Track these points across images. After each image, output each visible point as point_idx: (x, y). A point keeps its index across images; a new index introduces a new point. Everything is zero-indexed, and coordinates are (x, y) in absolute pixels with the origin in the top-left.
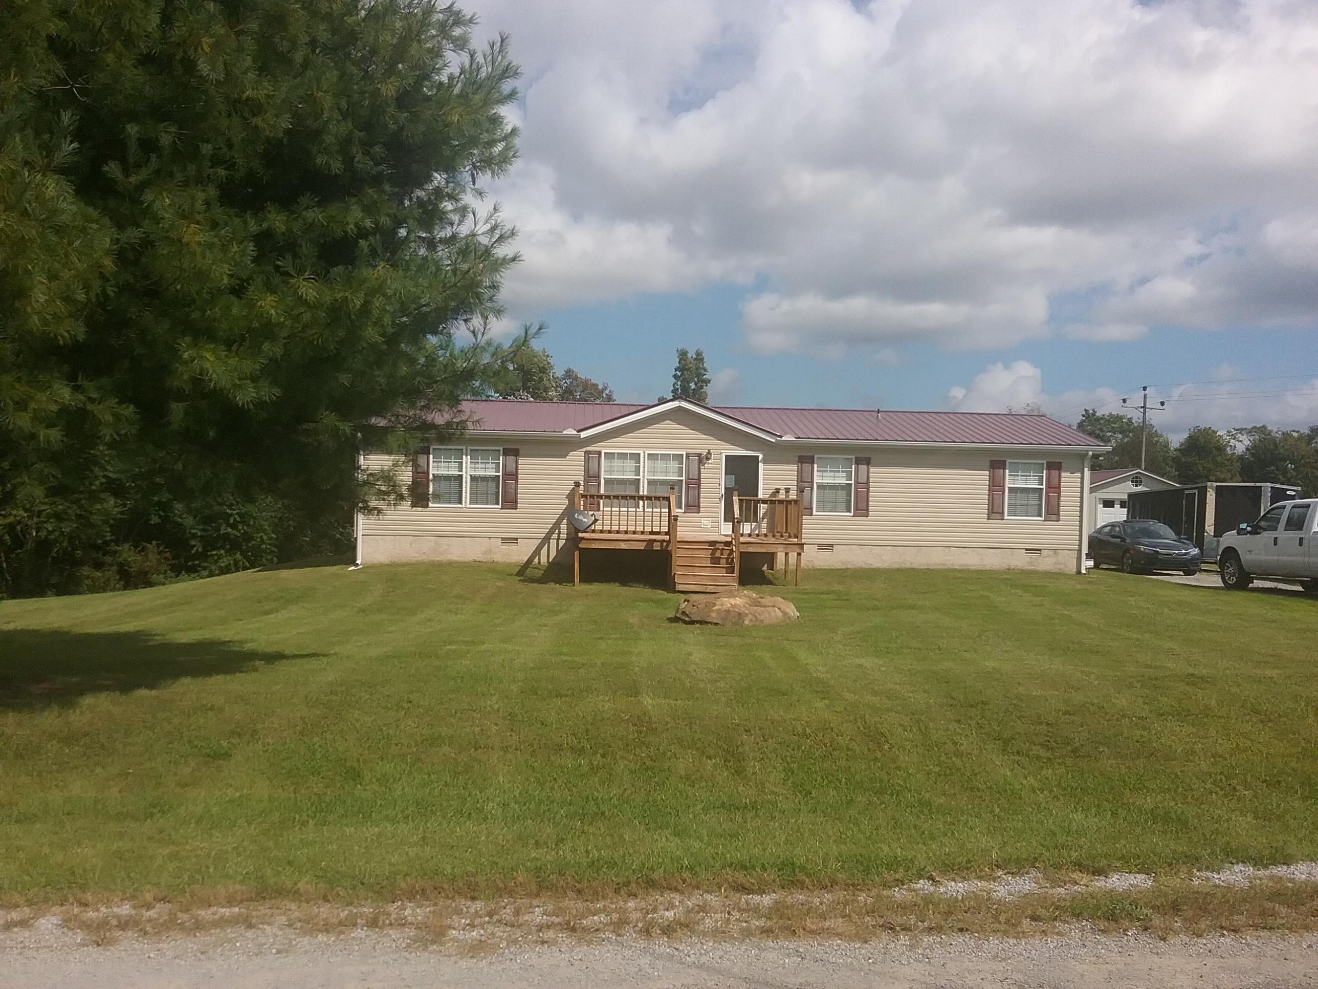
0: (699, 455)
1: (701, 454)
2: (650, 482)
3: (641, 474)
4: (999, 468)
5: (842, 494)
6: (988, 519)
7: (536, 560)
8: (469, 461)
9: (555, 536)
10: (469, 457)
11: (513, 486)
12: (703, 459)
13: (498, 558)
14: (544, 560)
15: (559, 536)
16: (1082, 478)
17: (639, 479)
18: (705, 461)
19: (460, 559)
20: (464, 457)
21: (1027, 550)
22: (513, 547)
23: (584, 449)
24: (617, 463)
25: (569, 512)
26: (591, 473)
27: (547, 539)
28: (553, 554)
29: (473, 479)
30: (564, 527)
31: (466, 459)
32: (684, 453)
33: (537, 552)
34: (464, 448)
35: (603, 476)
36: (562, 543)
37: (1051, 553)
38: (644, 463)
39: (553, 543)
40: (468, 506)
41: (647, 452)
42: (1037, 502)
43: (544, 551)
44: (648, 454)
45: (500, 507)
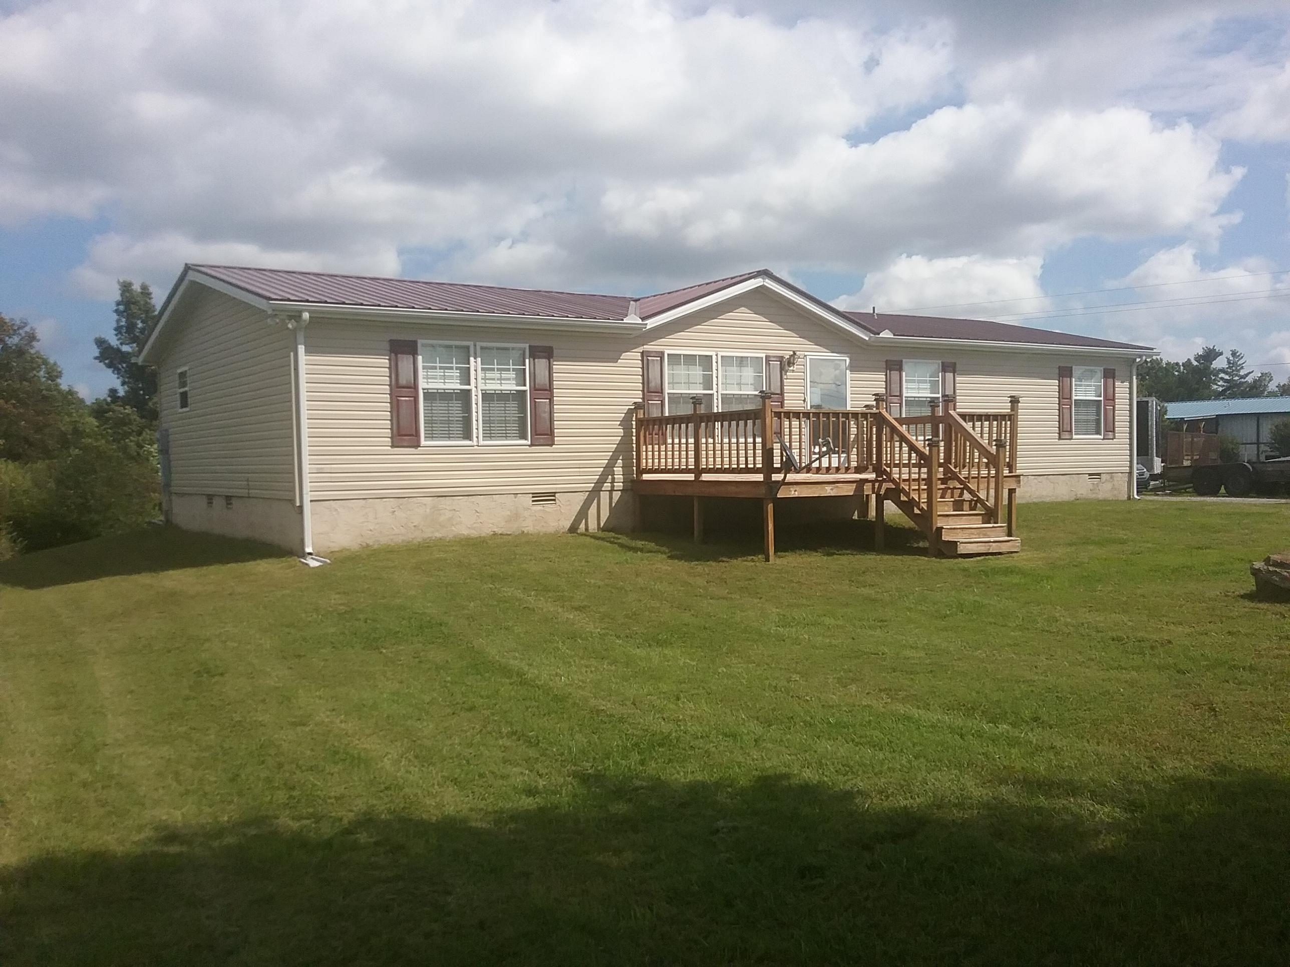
0: (781, 359)
1: (782, 357)
2: (726, 399)
3: (715, 386)
4: (1067, 377)
6: (1060, 439)
7: (582, 526)
8: (479, 367)
9: (607, 486)
10: (479, 360)
11: (547, 409)
12: (786, 363)
13: (529, 526)
14: (593, 526)
15: (613, 486)
16: (1131, 388)
17: (712, 395)
18: (787, 367)
19: (474, 533)
20: (472, 359)
21: (1090, 474)
22: (549, 507)
23: (641, 349)
24: (681, 371)
25: (624, 449)
26: (652, 385)
27: (595, 492)
28: (605, 514)
29: (487, 397)
30: (618, 470)
31: (475, 364)
32: (764, 356)
33: (583, 514)
34: (471, 344)
35: (667, 390)
36: (616, 496)
37: (1108, 477)
38: (718, 371)
39: (605, 496)
40: (482, 443)
41: (720, 354)
42: (1094, 417)
43: (593, 510)
44: (722, 357)
45: (529, 443)
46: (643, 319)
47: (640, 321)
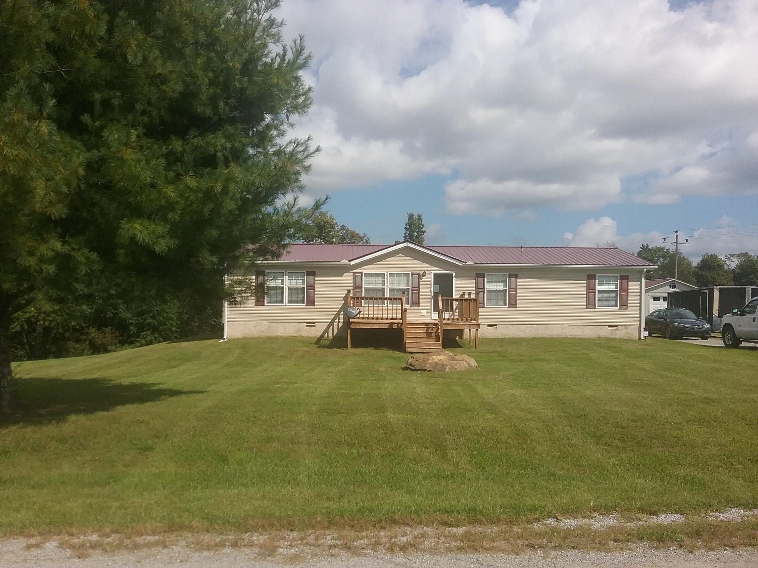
0: (419, 274)
2: (391, 290)
3: (386, 285)
4: (592, 279)
5: (501, 295)
6: (586, 308)
7: (326, 335)
8: (287, 279)
9: (337, 321)
10: (287, 277)
11: (313, 293)
12: (421, 276)
13: (304, 334)
14: (330, 335)
15: (339, 322)
16: (641, 284)
17: (384, 288)
18: (422, 277)
19: (283, 335)
20: (284, 276)
21: (609, 326)
22: (313, 328)
23: (353, 271)
24: (371, 279)
25: (345, 307)
26: (357, 285)
27: (332, 323)
28: (336, 331)
29: (290, 289)
30: (341, 316)
31: (285, 278)
32: (410, 273)
33: (326, 330)
34: (284, 271)
35: (364, 286)
36: (341, 325)
37: (624, 328)
38: (387, 279)
39: (336, 325)
40: (287, 304)
41: (389, 273)
42: (615, 298)
43: (330, 330)
44: (390, 274)
45: (305, 305)
46: (349, 261)
47: (348, 262)
